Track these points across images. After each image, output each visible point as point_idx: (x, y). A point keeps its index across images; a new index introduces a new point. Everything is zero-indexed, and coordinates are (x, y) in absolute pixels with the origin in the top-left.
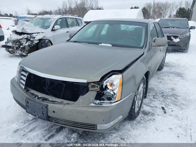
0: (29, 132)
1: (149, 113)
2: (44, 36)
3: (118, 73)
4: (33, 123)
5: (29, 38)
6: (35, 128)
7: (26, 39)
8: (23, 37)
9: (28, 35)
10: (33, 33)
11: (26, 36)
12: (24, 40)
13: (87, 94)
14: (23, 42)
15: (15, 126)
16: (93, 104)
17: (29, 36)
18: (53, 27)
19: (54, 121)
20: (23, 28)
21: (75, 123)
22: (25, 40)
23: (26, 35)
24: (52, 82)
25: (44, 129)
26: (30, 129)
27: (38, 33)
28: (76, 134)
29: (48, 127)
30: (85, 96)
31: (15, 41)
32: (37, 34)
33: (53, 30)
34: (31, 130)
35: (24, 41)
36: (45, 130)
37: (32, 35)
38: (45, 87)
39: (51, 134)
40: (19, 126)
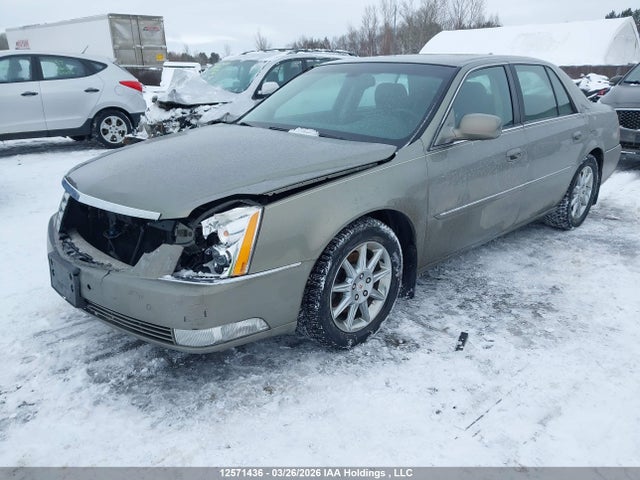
0: (64, 339)
1: (404, 342)
2: (228, 114)
3: (253, 203)
4: (85, 322)
5: (188, 119)
6: (82, 333)
7: (179, 120)
8: (173, 114)
9: (185, 110)
10: (199, 105)
11: (178, 112)
12: (174, 124)
13: (158, 250)
14: (171, 130)
15: (43, 324)
16: (168, 278)
17: (188, 111)
18: (260, 87)
19: (96, 313)
20: (175, 91)
21: (137, 322)
22: (178, 123)
23: (179, 110)
24: (120, 219)
25: (97, 338)
26: (69, 335)
27: (211, 104)
28: (162, 360)
29: (111, 335)
30: (153, 253)
31: (155, 125)
32: (207, 107)
33: (256, 96)
34: (70, 337)
35: (174, 127)
36: (99, 342)
37: (196, 110)
38: (108, 233)
39: (109, 350)
40: (51, 325)
